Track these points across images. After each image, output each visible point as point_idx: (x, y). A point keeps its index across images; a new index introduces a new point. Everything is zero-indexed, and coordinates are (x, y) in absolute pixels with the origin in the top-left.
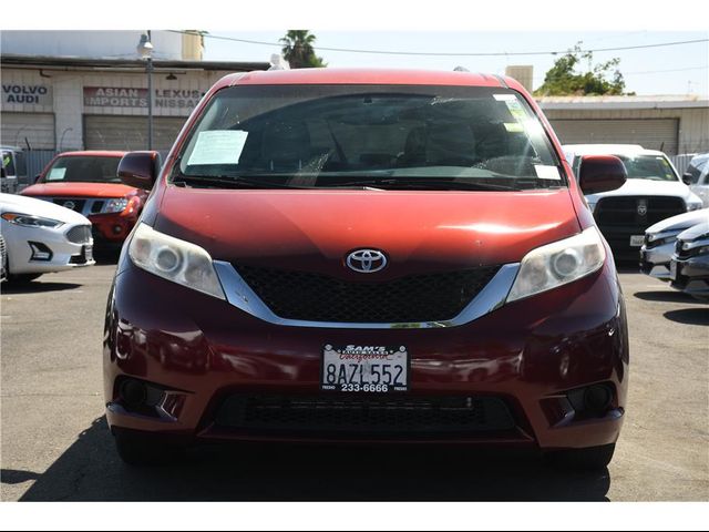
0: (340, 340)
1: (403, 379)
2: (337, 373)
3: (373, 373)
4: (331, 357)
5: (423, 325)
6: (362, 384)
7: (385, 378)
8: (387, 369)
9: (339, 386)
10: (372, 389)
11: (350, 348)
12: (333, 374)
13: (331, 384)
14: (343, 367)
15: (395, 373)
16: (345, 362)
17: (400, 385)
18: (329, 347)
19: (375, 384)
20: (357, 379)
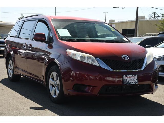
0: (126, 74)
1: (137, 81)
2: (126, 81)
3: (132, 80)
4: (125, 78)
5: (134, 70)
6: (130, 83)
7: (134, 81)
8: (134, 79)
9: (127, 83)
10: (132, 84)
11: (128, 75)
12: (125, 81)
13: (125, 83)
14: (127, 79)
15: (135, 80)
16: (127, 78)
17: (137, 83)
18: (124, 75)
19: (133, 83)
20: (129, 82)
